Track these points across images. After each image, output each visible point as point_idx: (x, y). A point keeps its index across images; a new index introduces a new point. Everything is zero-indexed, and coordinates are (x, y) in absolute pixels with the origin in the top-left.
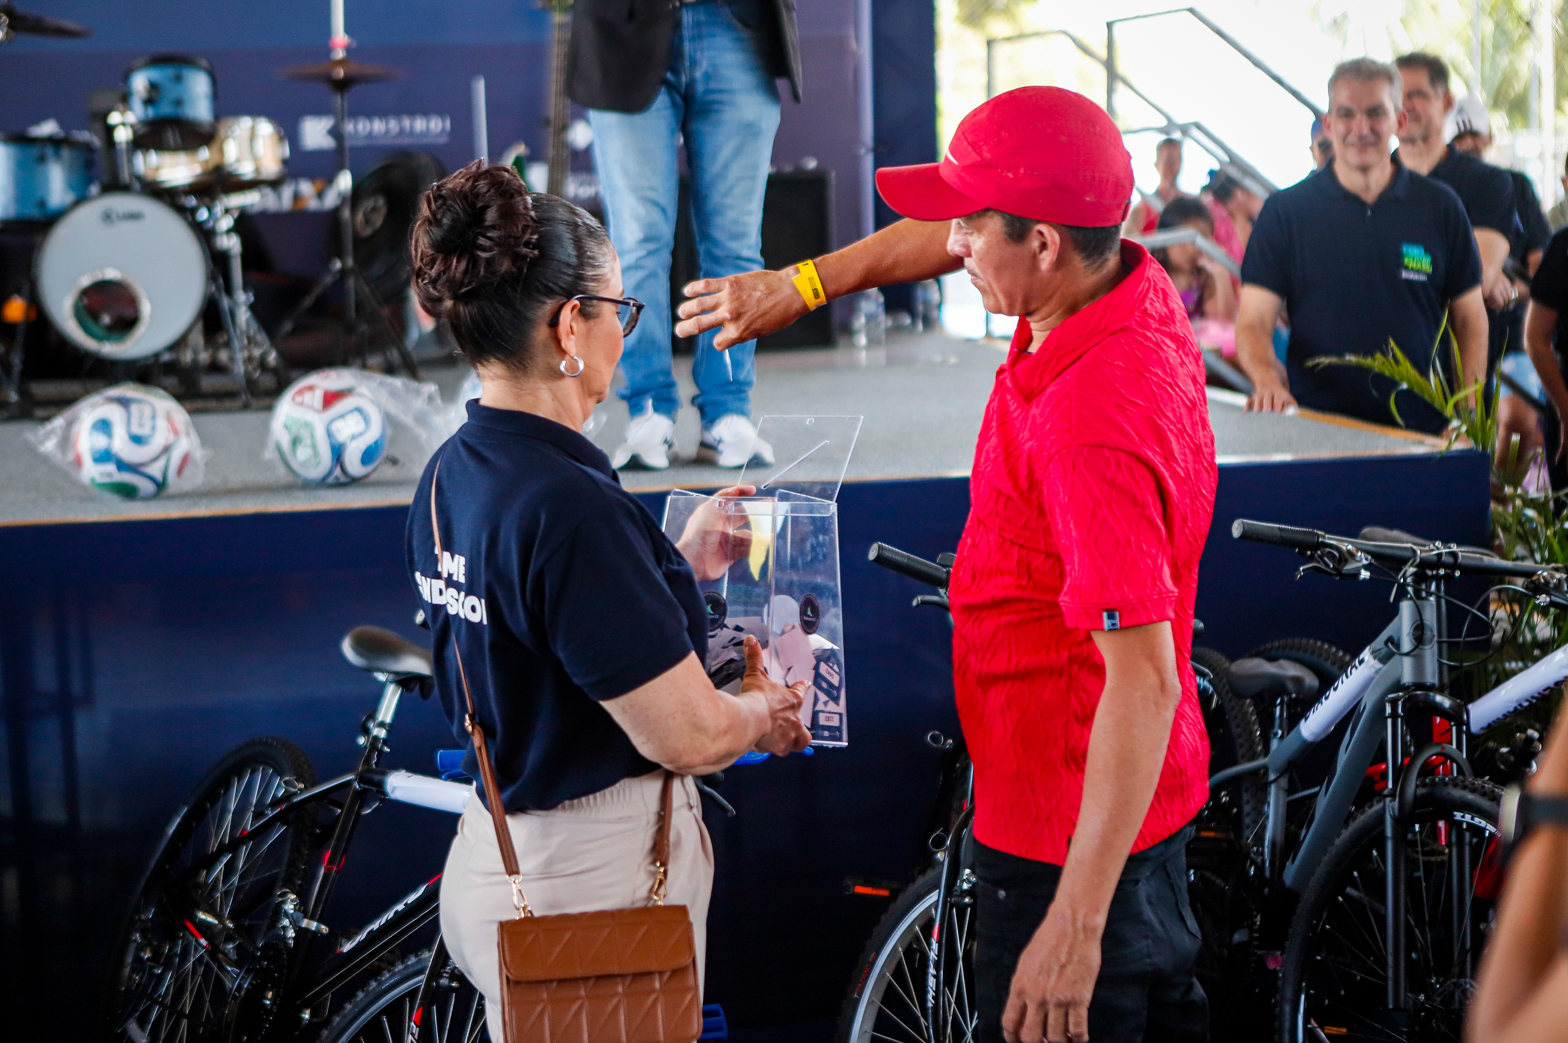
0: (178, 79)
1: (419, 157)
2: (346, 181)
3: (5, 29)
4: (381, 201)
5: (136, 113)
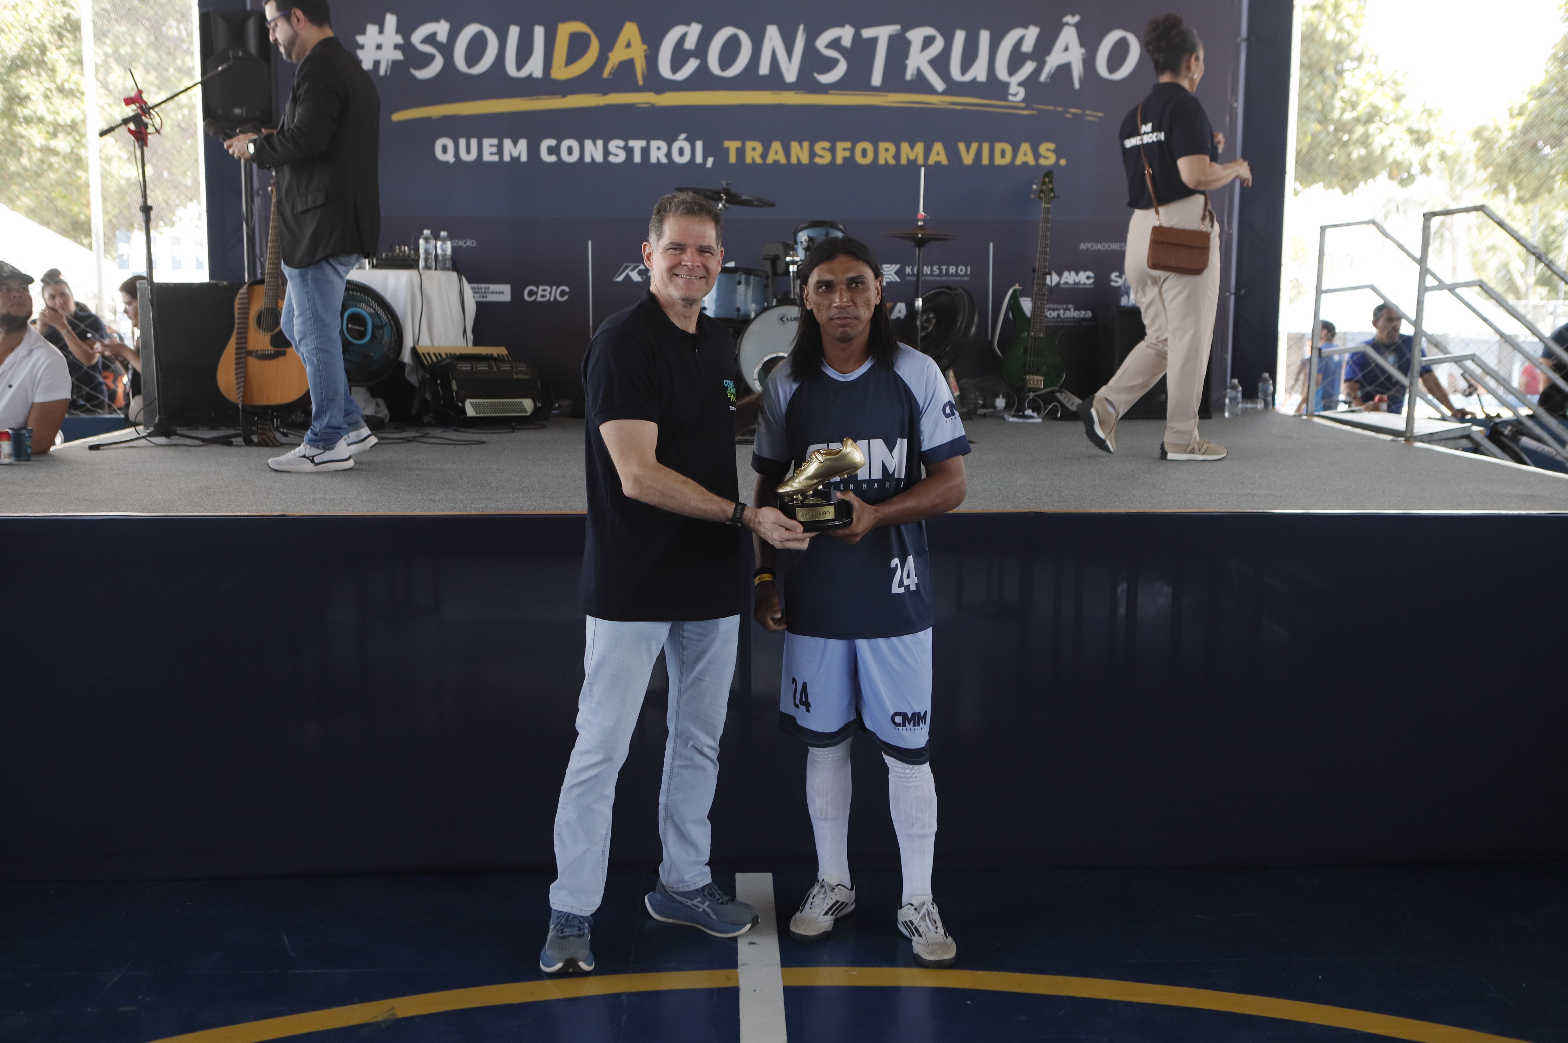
1: (956, 289)
2: (919, 303)
3: (723, 202)
4: (931, 316)
5: (800, 255)
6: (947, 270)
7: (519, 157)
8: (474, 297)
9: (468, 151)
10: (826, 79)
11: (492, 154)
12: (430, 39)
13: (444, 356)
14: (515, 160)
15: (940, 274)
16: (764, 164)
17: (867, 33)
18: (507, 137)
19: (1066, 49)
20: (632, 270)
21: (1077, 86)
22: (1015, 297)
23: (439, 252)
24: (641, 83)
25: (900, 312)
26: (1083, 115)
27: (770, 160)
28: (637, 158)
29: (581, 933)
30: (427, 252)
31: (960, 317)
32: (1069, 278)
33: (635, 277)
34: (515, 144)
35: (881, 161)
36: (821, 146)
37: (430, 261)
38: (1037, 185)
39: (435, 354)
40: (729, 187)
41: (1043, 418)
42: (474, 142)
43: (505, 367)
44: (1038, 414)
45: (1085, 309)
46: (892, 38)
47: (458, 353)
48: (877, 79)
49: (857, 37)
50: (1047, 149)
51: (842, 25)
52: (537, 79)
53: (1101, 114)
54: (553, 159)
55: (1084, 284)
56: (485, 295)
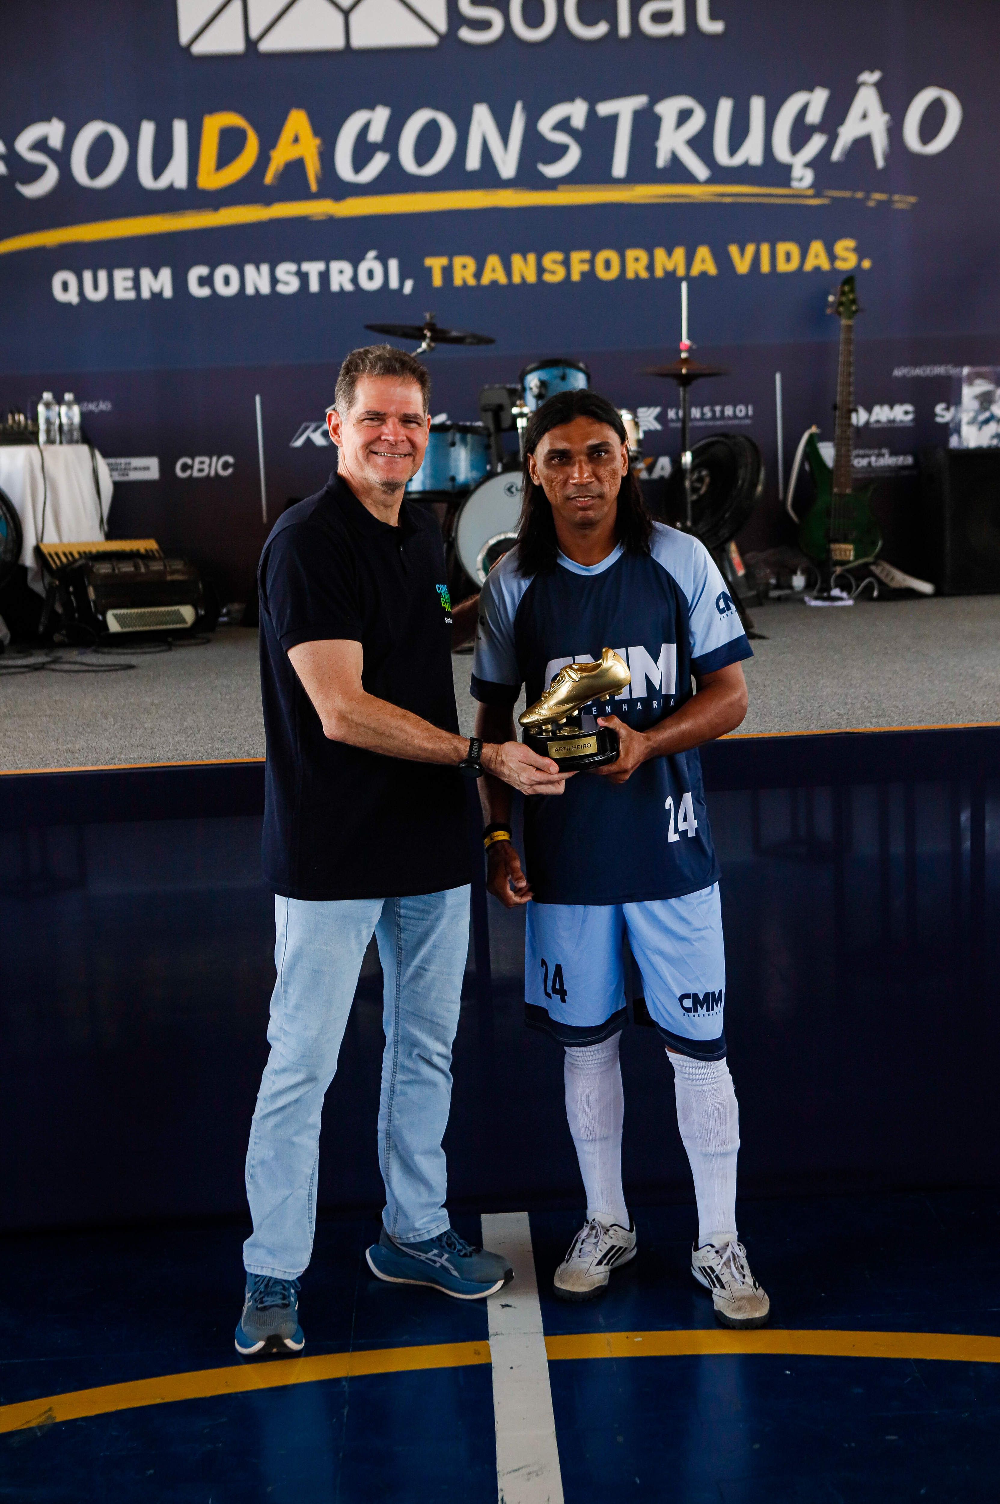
0: (563, 378)
1: (734, 437)
2: (687, 458)
3: (427, 340)
4: (704, 473)
5: (530, 406)
6: (722, 412)
7: (161, 293)
8: (111, 476)
9: (96, 287)
10: (553, 171)
11: (126, 289)
12: (41, 145)
13: (76, 556)
14: (157, 296)
15: (714, 417)
16: (479, 287)
17: (604, 109)
18: (145, 265)
19: (864, 116)
20: (315, 430)
21: (880, 163)
22: (812, 443)
23: (64, 420)
24: (314, 187)
25: (663, 468)
26: (890, 202)
27: (486, 280)
28: (314, 286)
29: (286, 1302)
30: (48, 422)
31: (741, 473)
32: (882, 414)
33: (318, 440)
34: (156, 274)
35: (630, 275)
36: (551, 259)
37: (52, 433)
38: (835, 295)
39: (65, 554)
40: (434, 321)
41: (856, 599)
42: (102, 275)
43: (156, 566)
44: (849, 593)
45: (904, 453)
46: (638, 115)
47: (94, 550)
48: (619, 167)
49: (592, 114)
50: (845, 247)
51: (571, 99)
52: (180, 191)
53: (913, 199)
54: (205, 292)
55: (901, 421)
56: (126, 472)
